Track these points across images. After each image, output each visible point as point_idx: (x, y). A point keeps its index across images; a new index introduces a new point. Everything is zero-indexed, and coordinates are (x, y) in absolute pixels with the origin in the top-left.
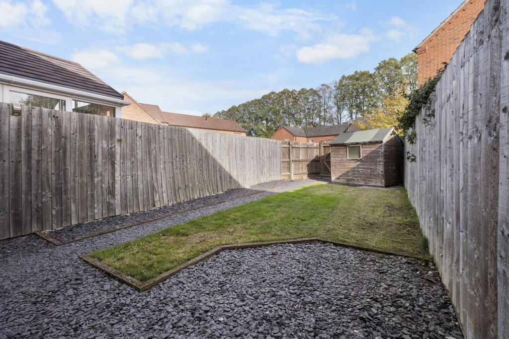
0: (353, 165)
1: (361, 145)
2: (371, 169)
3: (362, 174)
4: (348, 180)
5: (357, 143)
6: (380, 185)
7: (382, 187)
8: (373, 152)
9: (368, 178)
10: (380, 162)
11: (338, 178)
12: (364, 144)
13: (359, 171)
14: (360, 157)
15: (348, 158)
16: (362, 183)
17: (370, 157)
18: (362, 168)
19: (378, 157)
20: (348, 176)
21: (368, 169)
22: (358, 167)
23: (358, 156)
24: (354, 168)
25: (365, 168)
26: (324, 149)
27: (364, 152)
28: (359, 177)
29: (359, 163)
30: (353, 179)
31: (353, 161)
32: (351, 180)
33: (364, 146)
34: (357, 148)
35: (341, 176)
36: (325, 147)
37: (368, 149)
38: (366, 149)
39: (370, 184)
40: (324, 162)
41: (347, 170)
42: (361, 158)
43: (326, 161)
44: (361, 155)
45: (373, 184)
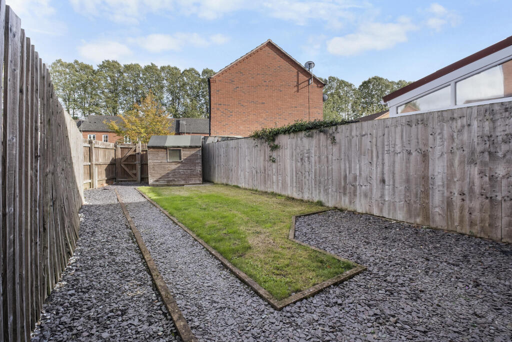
0: (174, 167)
1: (181, 149)
2: (191, 170)
3: (183, 175)
4: (168, 181)
5: (179, 147)
6: (199, 182)
7: (200, 184)
8: (192, 155)
9: (188, 177)
10: (198, 163)
11: (157, 181)
12: (185, 147)
13: (179, 172)
14: (180, 159)
15: (168, 160)
16: (183, 182)
17: (190, 160)
18: (183, 169)
19: (197, 159)
20: (168, 178)
21: (189, 169)
22: (179, 168)
23: (178, 158)
24: (175, 170)
25: (185, 169)
26: (122, 151)
27: (185, 154)
28: (179, 177)
29: (179, 165)
30: (174, 180)
31: (173, 163)
32: (171, 181)
33: (184, 150)
34: (178, 151)
35: (160, 178)
36: (124, 148)
37: (188, 153)
38: (186, 153)
39: (190, 183)
40: (122, 165)
41: (167, 172)
42: (182, 160)
43: (125, 164)
44: (182, 157)
45: (193, 182)
